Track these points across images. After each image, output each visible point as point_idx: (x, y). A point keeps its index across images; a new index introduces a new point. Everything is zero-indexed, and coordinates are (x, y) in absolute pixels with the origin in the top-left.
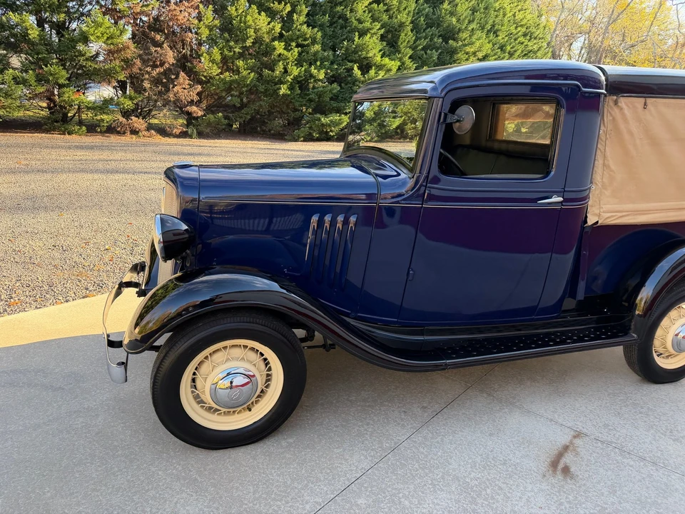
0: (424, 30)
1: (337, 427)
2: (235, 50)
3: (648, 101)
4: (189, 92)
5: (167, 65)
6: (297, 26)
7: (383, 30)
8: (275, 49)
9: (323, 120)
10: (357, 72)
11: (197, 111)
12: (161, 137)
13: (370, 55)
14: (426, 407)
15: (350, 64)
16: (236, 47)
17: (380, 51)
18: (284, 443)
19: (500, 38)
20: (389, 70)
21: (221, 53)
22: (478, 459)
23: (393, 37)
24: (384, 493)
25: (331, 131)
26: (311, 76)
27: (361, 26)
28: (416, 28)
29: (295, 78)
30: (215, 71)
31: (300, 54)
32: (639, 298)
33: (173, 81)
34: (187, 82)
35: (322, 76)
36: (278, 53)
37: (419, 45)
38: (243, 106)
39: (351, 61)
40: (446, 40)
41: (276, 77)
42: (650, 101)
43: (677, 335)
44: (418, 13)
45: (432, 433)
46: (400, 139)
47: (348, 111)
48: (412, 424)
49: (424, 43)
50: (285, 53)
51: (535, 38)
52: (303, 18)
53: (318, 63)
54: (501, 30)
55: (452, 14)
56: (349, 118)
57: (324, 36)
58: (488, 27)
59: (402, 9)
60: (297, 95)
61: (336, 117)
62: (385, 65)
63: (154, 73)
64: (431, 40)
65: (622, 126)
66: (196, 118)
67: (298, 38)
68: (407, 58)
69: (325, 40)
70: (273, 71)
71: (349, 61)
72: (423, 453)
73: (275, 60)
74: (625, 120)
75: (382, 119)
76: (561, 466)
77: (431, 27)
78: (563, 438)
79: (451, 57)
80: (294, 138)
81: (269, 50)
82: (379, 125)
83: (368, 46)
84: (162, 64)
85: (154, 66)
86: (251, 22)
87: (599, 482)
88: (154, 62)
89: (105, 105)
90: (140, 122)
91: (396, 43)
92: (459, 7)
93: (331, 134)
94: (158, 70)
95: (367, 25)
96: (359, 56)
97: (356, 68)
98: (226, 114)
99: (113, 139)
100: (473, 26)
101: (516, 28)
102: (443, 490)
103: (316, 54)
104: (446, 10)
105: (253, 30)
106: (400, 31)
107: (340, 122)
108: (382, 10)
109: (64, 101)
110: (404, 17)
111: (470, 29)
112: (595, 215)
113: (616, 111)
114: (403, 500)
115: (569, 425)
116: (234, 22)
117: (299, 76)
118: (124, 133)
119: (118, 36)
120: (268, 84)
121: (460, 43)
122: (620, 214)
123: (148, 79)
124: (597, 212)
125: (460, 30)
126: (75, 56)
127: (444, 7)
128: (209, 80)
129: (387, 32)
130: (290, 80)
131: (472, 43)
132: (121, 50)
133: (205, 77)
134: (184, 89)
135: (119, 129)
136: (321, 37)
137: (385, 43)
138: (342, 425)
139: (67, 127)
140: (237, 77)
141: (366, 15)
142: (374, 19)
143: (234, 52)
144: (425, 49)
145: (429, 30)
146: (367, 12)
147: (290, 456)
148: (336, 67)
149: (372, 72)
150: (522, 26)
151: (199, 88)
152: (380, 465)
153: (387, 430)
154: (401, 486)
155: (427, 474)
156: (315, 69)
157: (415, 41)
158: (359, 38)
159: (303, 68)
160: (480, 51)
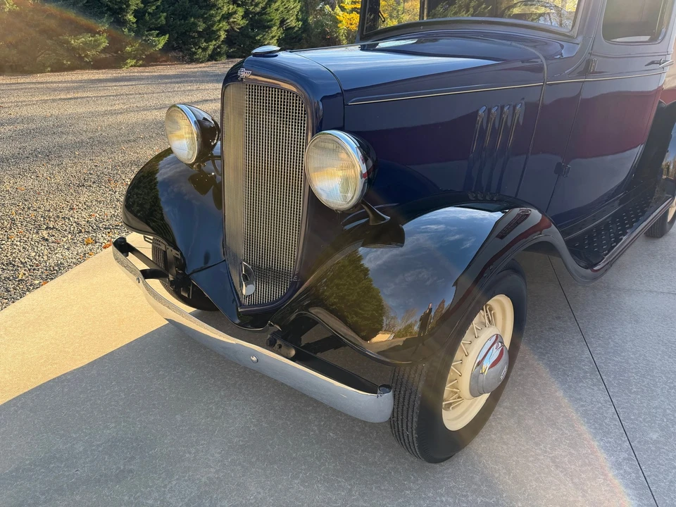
9: (73, 42)
22: (663, 348)
24: (656, 417)
25: (87, 56)
45: (600, 339)
46: (166, 61)
47: (101, 29)
56: (106, 39)
61: (88, 38)
72: (621, 362)
75: (144, 38)
80: (38, 69)
82: (141, 45)
93: (86, 59)
107: (96, 44)
147: (531, 422)
152: (611, 390)
153: (565, 353)
154: (656, 403)
155: (654, 380)
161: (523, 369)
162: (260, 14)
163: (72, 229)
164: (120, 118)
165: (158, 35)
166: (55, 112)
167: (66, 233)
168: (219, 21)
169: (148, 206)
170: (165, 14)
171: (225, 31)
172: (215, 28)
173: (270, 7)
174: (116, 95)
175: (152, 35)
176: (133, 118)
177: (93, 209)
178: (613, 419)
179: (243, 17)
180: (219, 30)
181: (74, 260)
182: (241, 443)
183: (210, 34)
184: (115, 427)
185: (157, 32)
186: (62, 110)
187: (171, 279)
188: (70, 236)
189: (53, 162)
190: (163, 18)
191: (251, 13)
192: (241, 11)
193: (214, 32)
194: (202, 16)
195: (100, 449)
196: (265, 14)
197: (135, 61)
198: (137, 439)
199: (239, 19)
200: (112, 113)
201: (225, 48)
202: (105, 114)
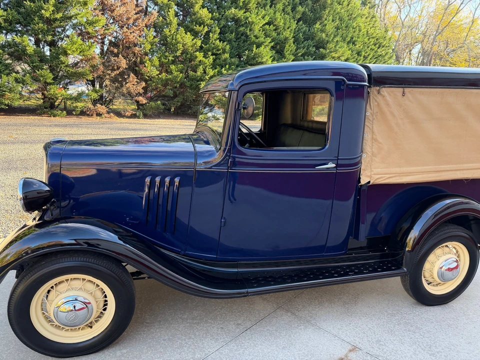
0: (303, 42)
1: (165, 340)
2: (169, 58)
3: (405, 91)
4: (136, 87)
5: (121, 69)
6: (212, 41)
7: (273, 43)
8: (197, 57)
11: (143, 100)
12: (117, 118)
13: (264, 60)
16: (170, 56)
17: (271, 57)
18: (118, 353)
19: (357, 46)
21: (159, 61)
23: (280, 47)
27: (257, 40)
28: (296, 41)
30: (155, 72)
31: (214, 60)
33: (125, 79)
34: (136, 80)
36: (199, 60)
37: (299, 53)
38: (175, 96)
39: (251, 65)
40: (318, 48)
41: (198, 76)
42: (407, 90)
43: (441, 268)
44: (298, 31)
45: (238, 346)
49: (302, 51)
50: (204, 59)
51: (383, 47)
52: (216, 36)
53: (227, 66)
54: (357, 41)
55: (322, 31)
57: (231, 48)
58: (348, 39)
59: (286, 28)
63: (113, 75)
64: (308, 49)
65: (385, 109)
66: (142, 105)
67: (213, 49)
69: (233, 50)
70: (196, 72)
71: (249, 65)
73: (197, 64)
74: (388, 105)
77: (308, 40)
81: (192, 58)
83: (262, 54)
84: (118, 68)
85: (113, 70)
86: (180, 39)
88: (113, 67)
89: (79, 97)
90: (103, 108)
91: (283, 51)
92: (327, 27)
94: (115, 72)
95: (262, 39)
96: (257, 61)
98: (163, 102)
99: (84, 119)
100: (338, 38)
101: (369, 39)
103: (225, 60)
104: (318, 29)
105: (182, 45)
106: (285, 43)
108: (272, 29)
109: (51, 94)
110: (288, 34)
111: (335, 41)
112: (368, 176)
113: (379, 98)
115: (349, 340)
116: (168, 39)
117: (214, 75)
118: (92, 115)
119: (88, 50)
120: (192, 81)
121: (328, 51)
122: (388, 176)
123: (108, 79)
124: (369, 174)
125: (328, 42)
126: (58, 64)
127: (316, 26)
128: (151, 78)
129: (276, 44)
130: (208, 78)
131: (336, 51)
132: (90, 60)
133: (148, 77)
134: (133, 84)
135: (88, 113)
136: (230, 48)
137: (274, 52)
138: (169, 339)
139: (53, 111)
140: (170, 76)
141: (261, 32)
142: (266, 36)
143: (169, 59)
144: (303, 55)
145: (306, 42)
146: (261, 31)
150: (373, 38)
151: (144, 84)
153: (203, 343)
156: (225, 70)
157: (296, 50)
158: (256, 49)
159: (217, 70)
160: (343, 56)
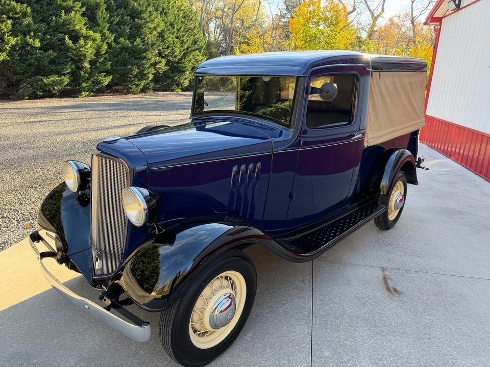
0: (116, 11)
1: (268, 313)
3: (380, 74)
7: (84, 9)
9: (45, 80)
10: (68, 41)
13: (77, 28)
14: (303, 281)
15: (61, 35)
17: (85, 25)
19: (169, 18)
20: (94, 40)
22: (356, 302)
23: (92, 14)
24: (333, 343)
25: (54, 89)
26: (28, 44)
27: (65, 4)
28: (108, 7)
29: (13, 47)
31: (13, 25)
32: (381, 185)
35: (37, 44)
37: (114, 21)
39: (61, 33)
40: (133, 18)
43: (396, 201)
45: (321, 296)
46: (110, 93)
47: (66, 72)
48: (306, 294)
49: (117, 19)
51: (191, 20)
53: (32, 34)
54: (168, 12)
56: (69, 78)
57: (33, 11)
58: (160, 9)
60: (17, 60)
61: (56, 78)
62: (90, 36)
64: (122, 18)
67: (9, 12)
68: (106, 29)
69: (35, 14)
71: (59, 33)
72: (328, 310)
74: (374, 86)
75: (95, 78)
76: (392, 289)
77: (120, 8)
78: (380, 274)
79: (138, 31)
80: (19, 97)
82: (93, 82)
83: (74, 21)
87: (413, 291)
91: (95, 19)
93: (54, 92)
95: (70, 3)
96: (68, 29)
97: (67, 38)
100: (150, 9)
101: (178, 11)
102: (358, 327)
103: (28, 25)
106: (97, 9)
107: (61, 82)
111: (148, 11)
112: (367, 141)
113: (372, 80)
114: (345, 342)
115: (375, 265)
117: (16, 45)
122: (374, 139)
125: (141, 12)
129: (87, 9)
130: (8, 48)
131: (152, 21)
137: (86, 18)
138: (270, 311)
144: (118, 24)
145: (119, 10)
147: (260, 345)
148: (49, 37)
149: (82, 41)
150: (182, 10)
152: (314, 326)
153: (297, 303)
154: (337, 335)
155: (342, 321)
156: (30, 39)
157: (110, 18)
158: (65, 15)
159: (19, 38)
160: (158, 26)
161: (269, 313)
162: (177, 63)
163: (19, 218)
164: (68, 137)
165: (105, 76)
166: (25, 132)
167: (14, 221)
168: (149, 68)
169: (53, 212)
170: (110, 62)
171: (153, 74)
172: (145, 72)
173: (185, 59)
174: (70, 120)
175: (101, 76)
176: (77, 137)
177: (35, 204)
178: (308, 344)
179: (166, 65)
180: (149, 73)
181: (15, 240)
182: (88, 356)
183: (142, 76)
184: (16, 347)
185: (105, 74)
186: (29, 131)
187: (59, 258)
188: (16, 223)
189: (16, 170)
190: (109, 65)
191: (171, 62)
192: (164, 61)
193: (145, 75)
194: (137, 64)
195: (5, 359)
196: (181, 63)
197: (88, 93)
198: (27, 353)
199: (163, 66)
200: (63, 133)
201: (152, 85)
202: (58, 134)
